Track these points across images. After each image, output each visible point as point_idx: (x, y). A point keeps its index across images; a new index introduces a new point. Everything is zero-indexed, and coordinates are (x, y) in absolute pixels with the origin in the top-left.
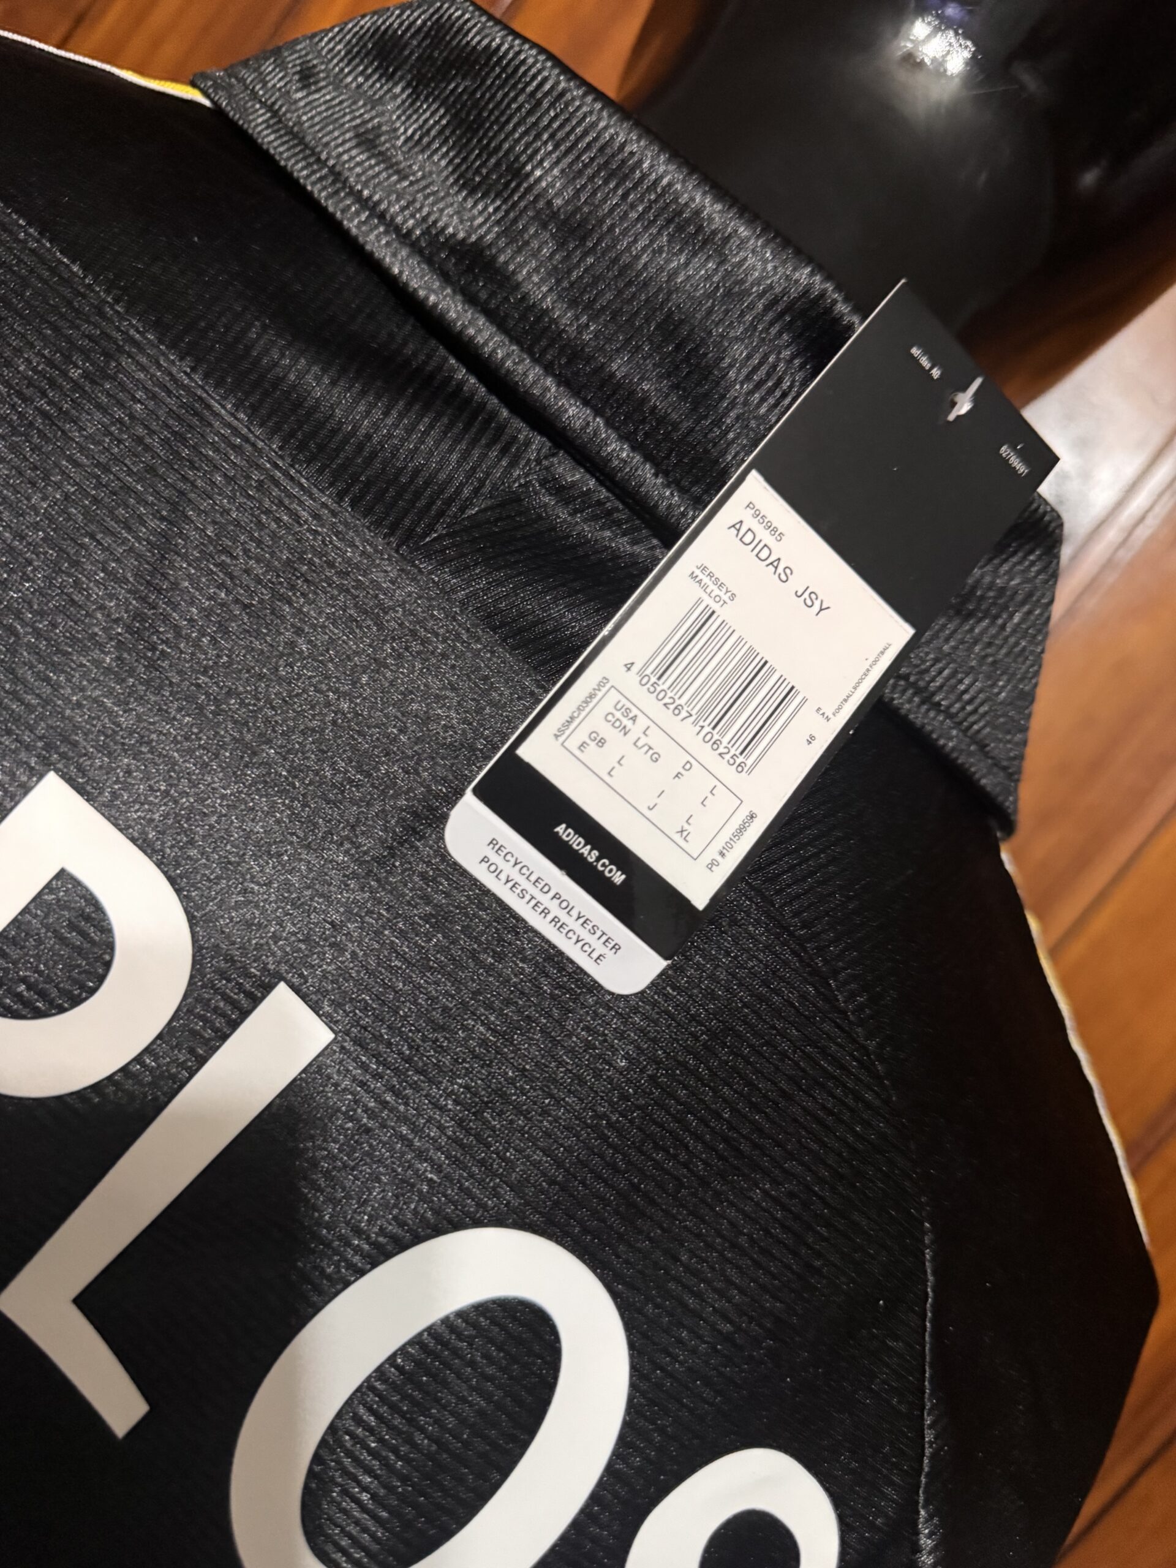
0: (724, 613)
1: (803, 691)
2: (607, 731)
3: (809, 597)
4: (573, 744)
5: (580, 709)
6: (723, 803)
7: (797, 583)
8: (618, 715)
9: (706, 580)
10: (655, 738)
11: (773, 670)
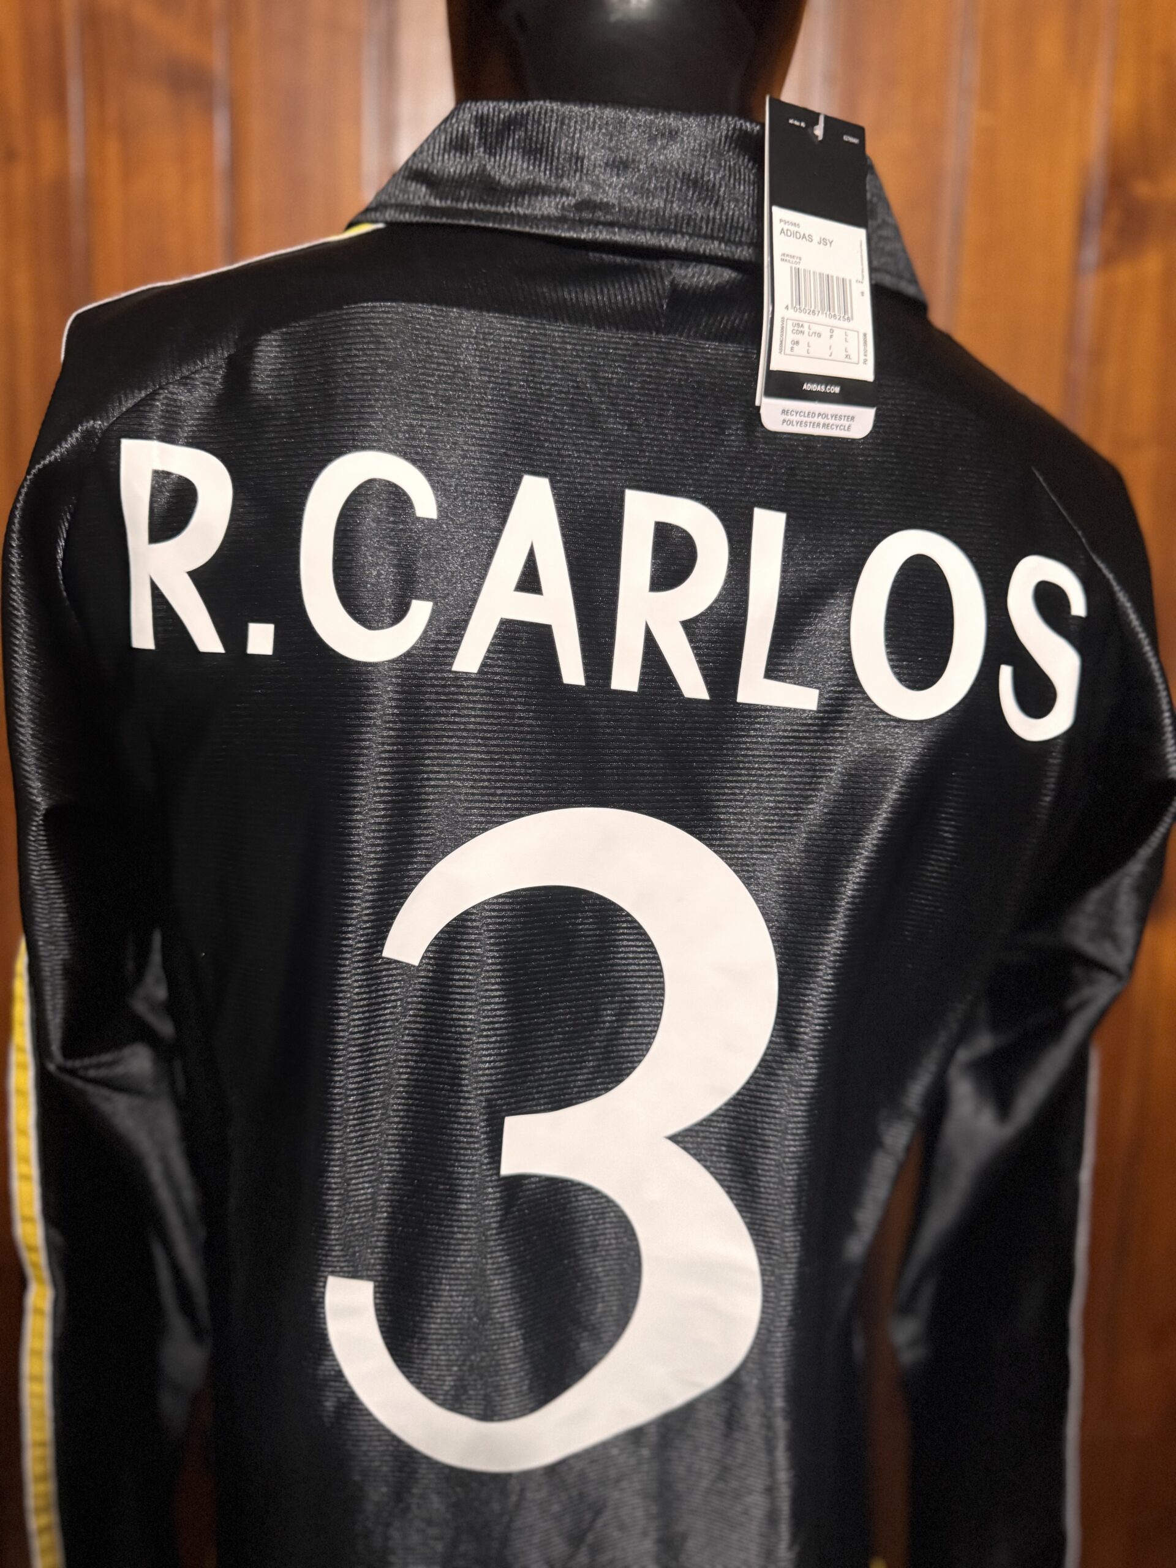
0: (802, 266)
1: (848, 278)
2: (797, 337)
3: (824, 241)
4: (788, 351)
5: (782, 336)
6: (852, 336)
7: (816, 239)
8: (796, 328)
9: (788, 258)
10: (815, 328)
11: (832, 277)
